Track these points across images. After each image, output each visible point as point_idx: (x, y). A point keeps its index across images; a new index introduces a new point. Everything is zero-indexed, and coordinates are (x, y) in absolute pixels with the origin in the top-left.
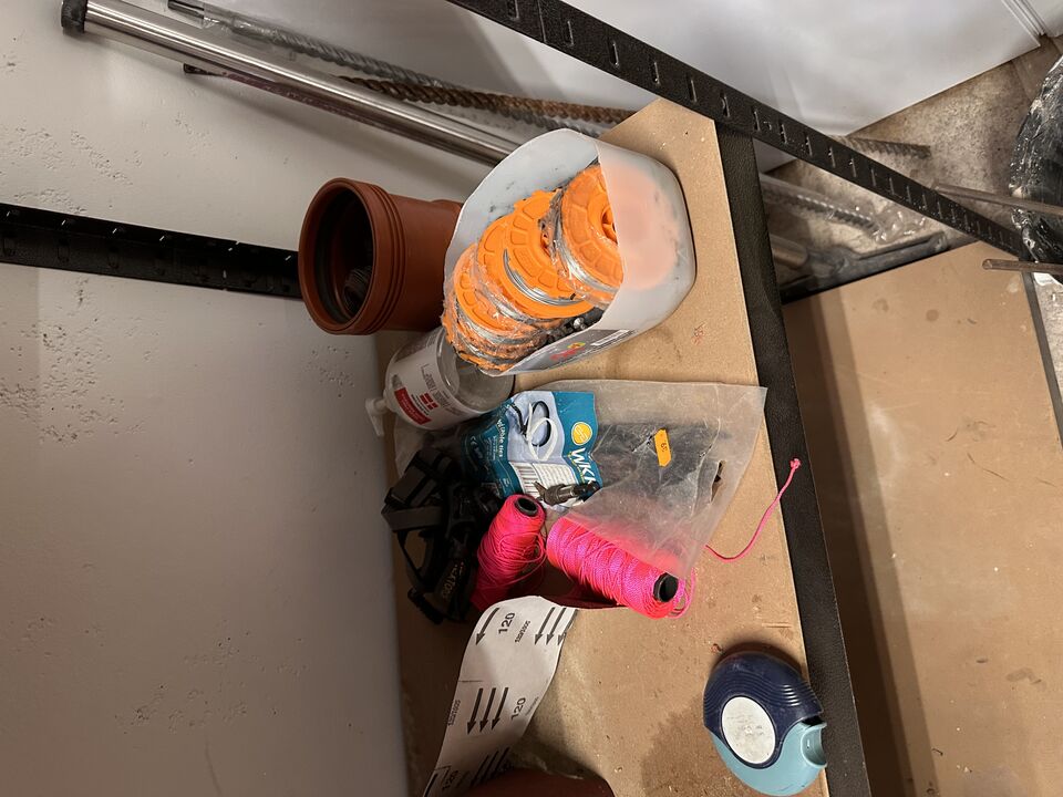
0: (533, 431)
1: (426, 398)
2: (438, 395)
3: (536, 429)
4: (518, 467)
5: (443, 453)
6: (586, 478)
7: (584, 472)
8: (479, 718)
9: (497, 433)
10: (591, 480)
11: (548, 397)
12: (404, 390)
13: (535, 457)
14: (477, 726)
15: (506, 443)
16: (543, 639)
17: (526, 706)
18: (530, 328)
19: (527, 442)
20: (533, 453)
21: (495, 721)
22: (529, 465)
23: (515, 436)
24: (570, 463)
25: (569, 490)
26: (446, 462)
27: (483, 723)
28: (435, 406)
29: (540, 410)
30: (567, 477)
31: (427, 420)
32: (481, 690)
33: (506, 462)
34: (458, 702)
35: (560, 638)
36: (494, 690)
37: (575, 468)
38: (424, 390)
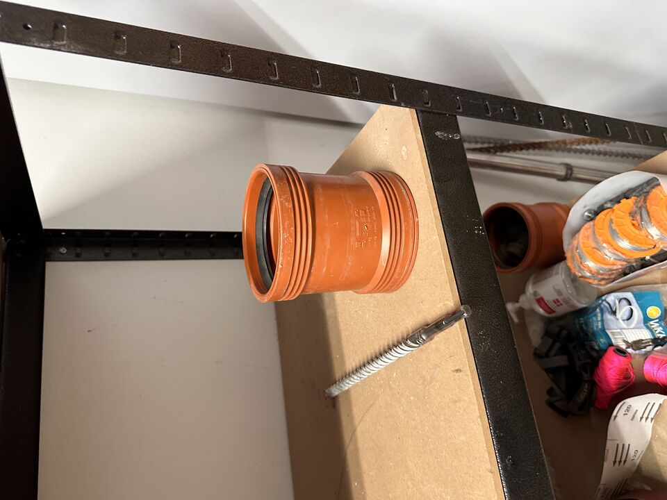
0: (621, 313)
1: (556, 301)
2: (564, 300)
3: (623, 311)
4: (612, 333)
5: (562, 328)
6: (659, 335)
7: (657, 332)
8: (618, 459)
9: (596, 316)
10: (661, 336)
11: (629, 295)
12: (542, 299)
13: (625, 326)
14: (617, 463)
15: (602, 320)
16: (644, 419)
17: (638, 454)
18: (624, 263)
19: (617, 319)
20: (623, 325)
21: (625, 461)
22: (619, 331)
23: (609, 317)
24: (648, 328)
25: (649, 342)
26: (564, 333)
27: (620, 462)
28: (561, 304)
29: (624, 302)
30: (645, 335)
31: (554, 312)
32: (618, 445)
33: (603, 330)
34: (608, 450)
35: (652, 419)
36: (624, 445)
37: (651, 330)
38: (555, 297)
